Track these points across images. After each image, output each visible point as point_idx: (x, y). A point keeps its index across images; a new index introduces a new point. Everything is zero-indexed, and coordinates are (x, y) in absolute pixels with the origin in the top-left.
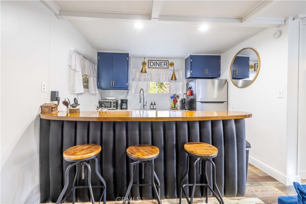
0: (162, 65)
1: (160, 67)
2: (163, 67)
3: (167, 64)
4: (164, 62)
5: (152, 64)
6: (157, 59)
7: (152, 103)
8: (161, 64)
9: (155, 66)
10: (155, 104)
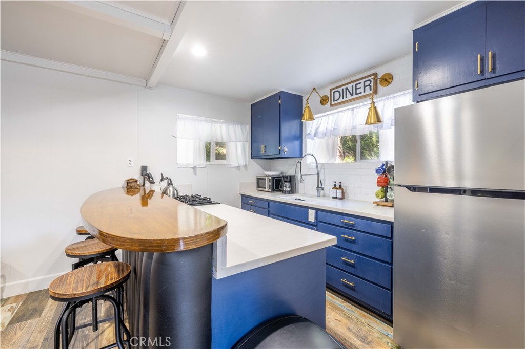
0: (358, 91)
1: (355, 96)
2: (363, 94)
3: (372, 84)
4: (362, 81)
5: (337, 95)
6: (349, 81)
7: (335, 185)
8: (356, 89)
9: (343, 98)
10: (340, 186)
